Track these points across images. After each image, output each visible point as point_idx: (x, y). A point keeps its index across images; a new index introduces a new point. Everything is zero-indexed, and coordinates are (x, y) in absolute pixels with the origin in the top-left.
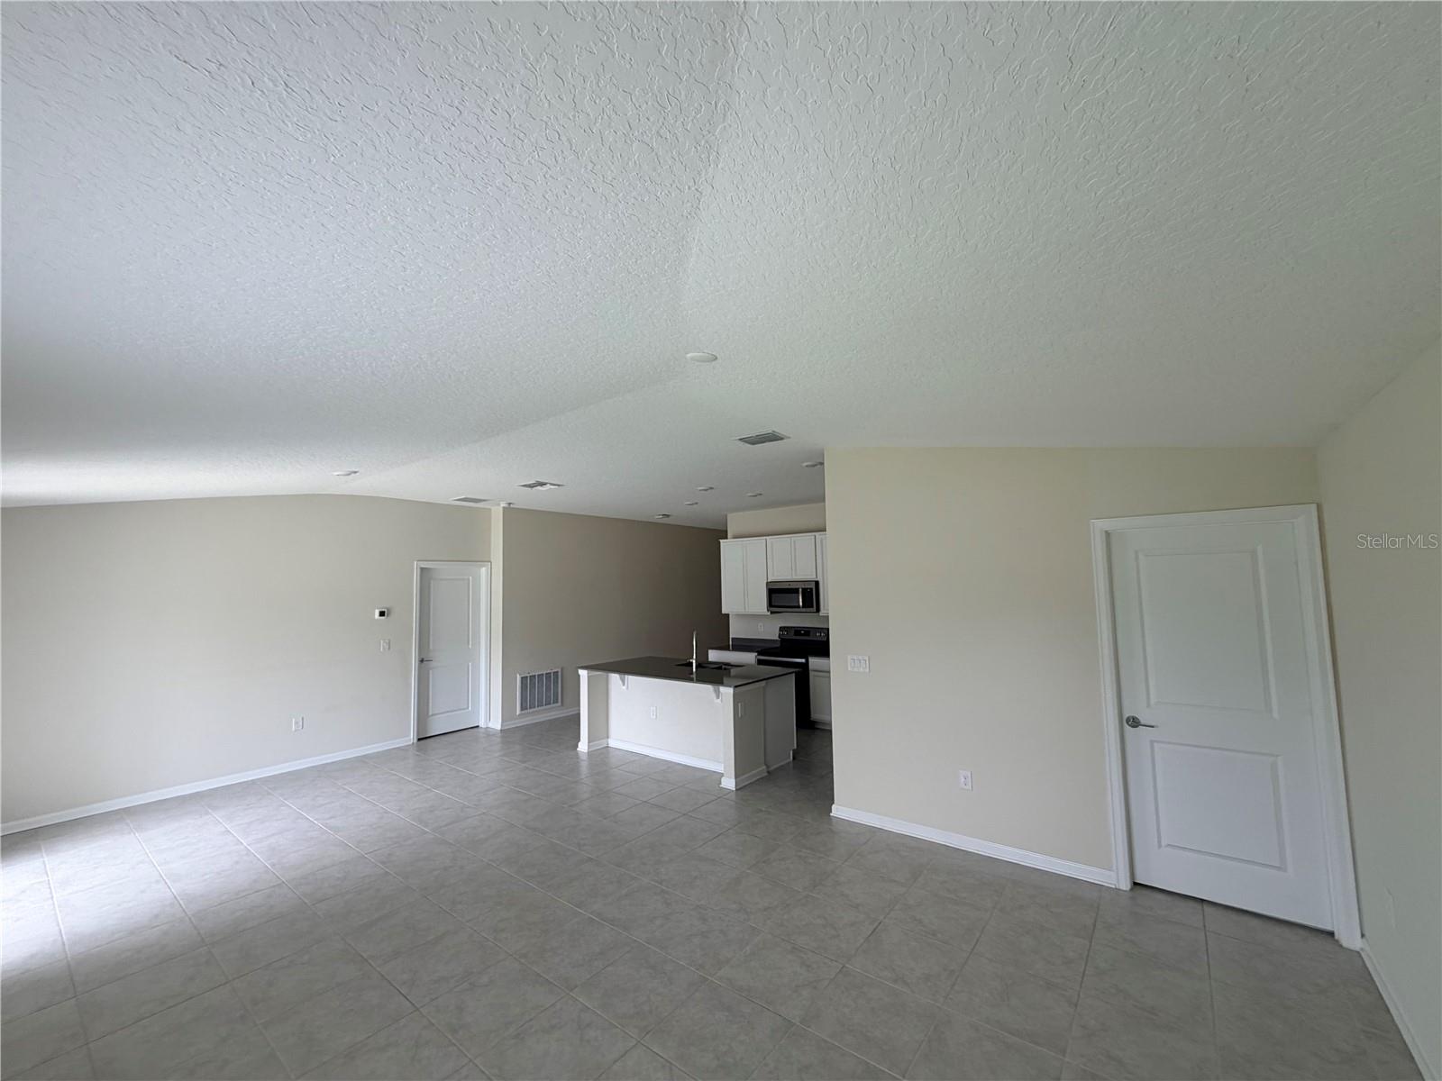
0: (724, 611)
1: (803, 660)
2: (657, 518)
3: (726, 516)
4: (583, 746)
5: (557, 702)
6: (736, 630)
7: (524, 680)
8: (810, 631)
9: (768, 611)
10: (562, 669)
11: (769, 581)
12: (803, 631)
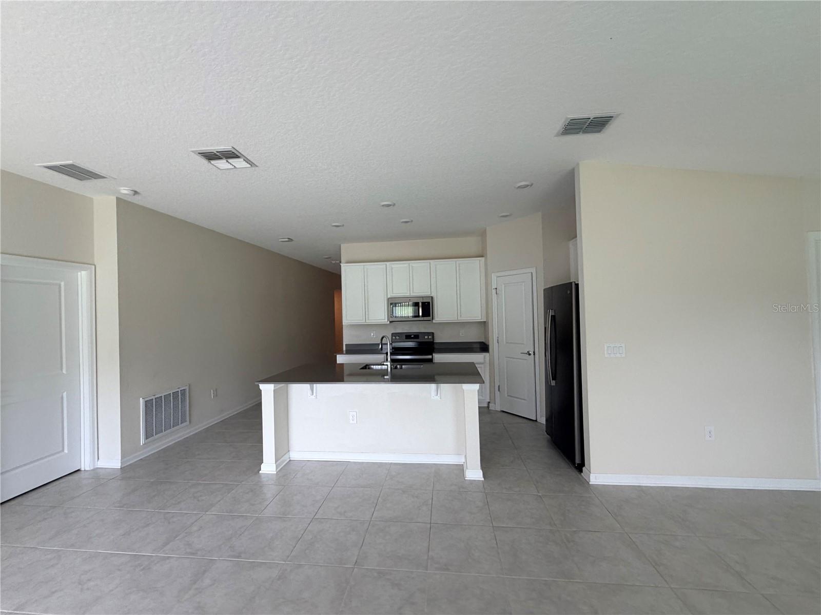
0: (346, 322)
3: (340, 246)
4: (268, 467)
5: (186, 421)
7: (148, 404)
8: (418, 335)
9: (388, 321)
10: (189, 386)
11: (389, 297)
12: (412, 335)
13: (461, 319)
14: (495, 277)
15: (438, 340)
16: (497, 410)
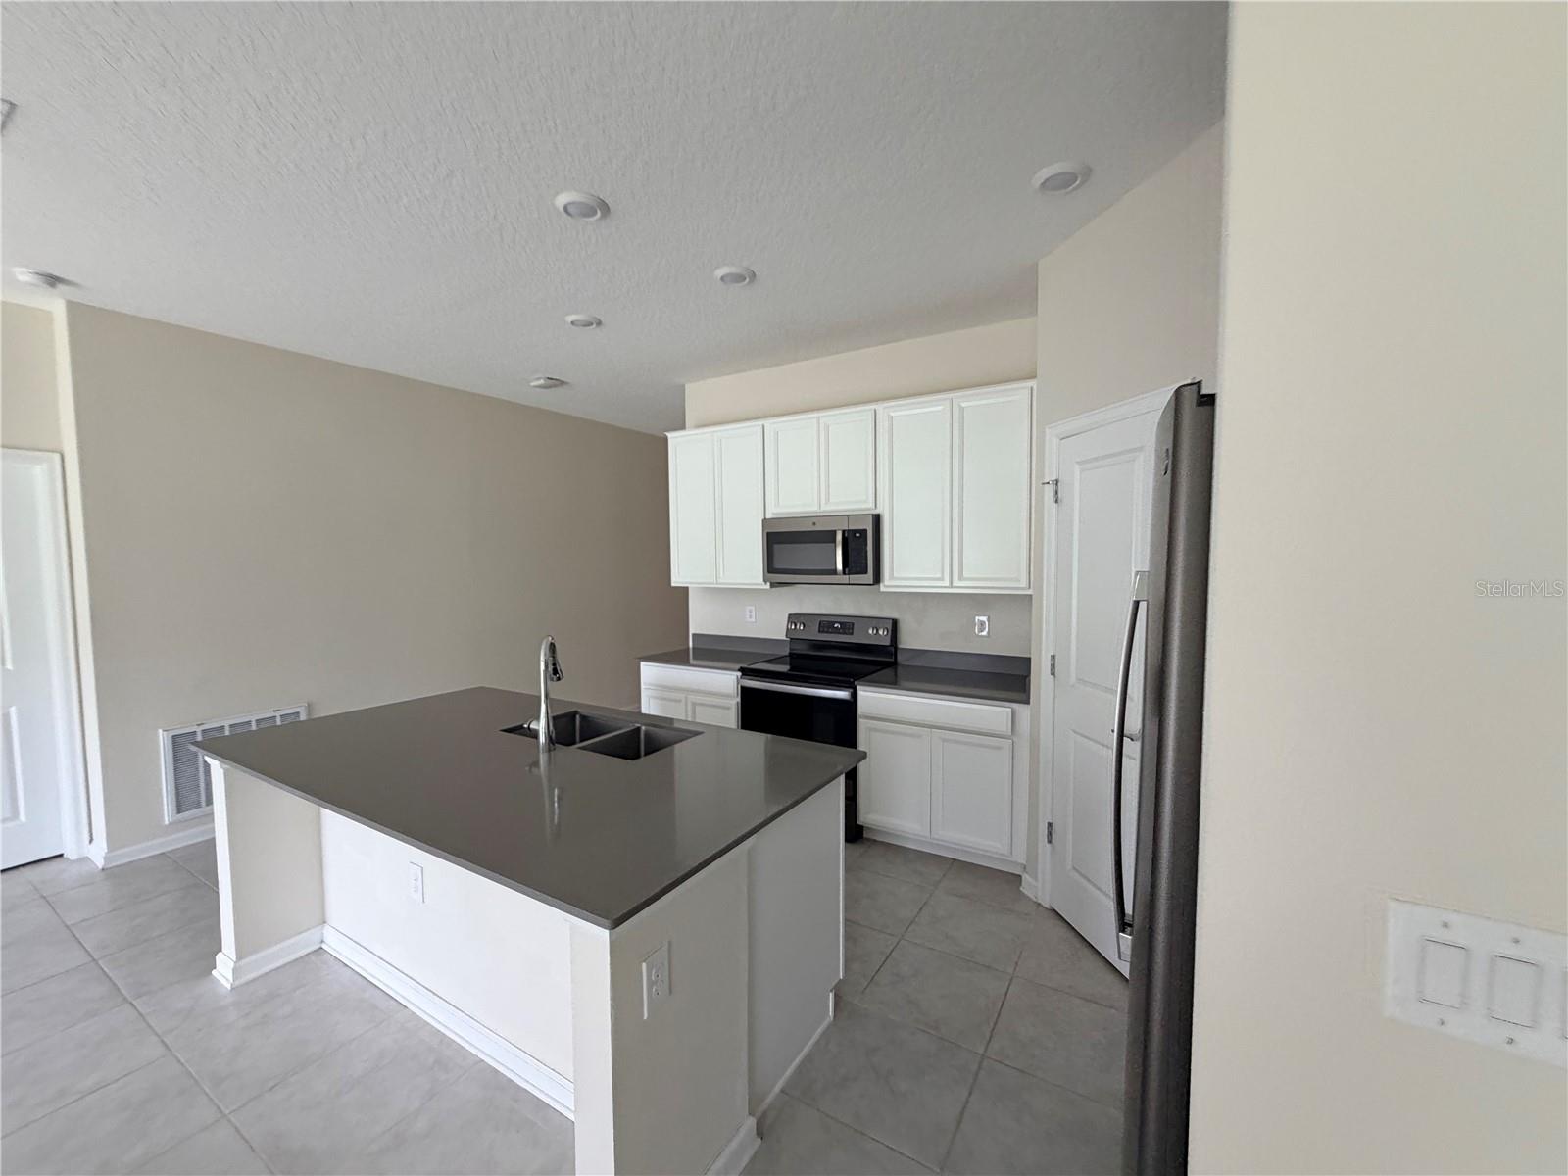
0: (677, 580)
1: (842, 694)
2: (529, 391)
3: (684, 386)
4: (224, 969)
6: (702, 620)
7: (177, 742)
8: (853, 624)
9: (765, 581)
10: (309, 705)
11: (768, 517)
12: (836, 622)
13: (961, 587)
14: (1055, 441)
15: (908, 641)
16: (1039, 901)
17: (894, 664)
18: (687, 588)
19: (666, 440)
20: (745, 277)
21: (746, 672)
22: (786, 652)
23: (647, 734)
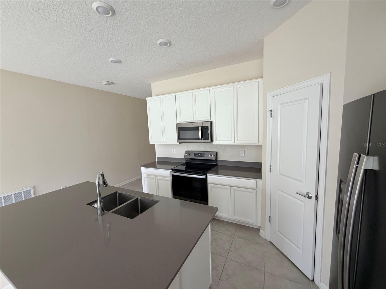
0: (151, 142)
1: (203, 177)
2: (102, 85)
3: (151, 84)
6: (160, 153)
8: (204, 154)
9: (178, 142)
10: (34, 187)
11: (178, 123)
12: (200, 153)
13: (237, 142)
14: (271, 97)
15: (220, 158)
16: (266, 239)
17: (217, 165)
18: (155, 144)
19: (146, 100)
20: (167, 44)
21: (173, 170)
22: (185, 162)
23: (141, 200)
